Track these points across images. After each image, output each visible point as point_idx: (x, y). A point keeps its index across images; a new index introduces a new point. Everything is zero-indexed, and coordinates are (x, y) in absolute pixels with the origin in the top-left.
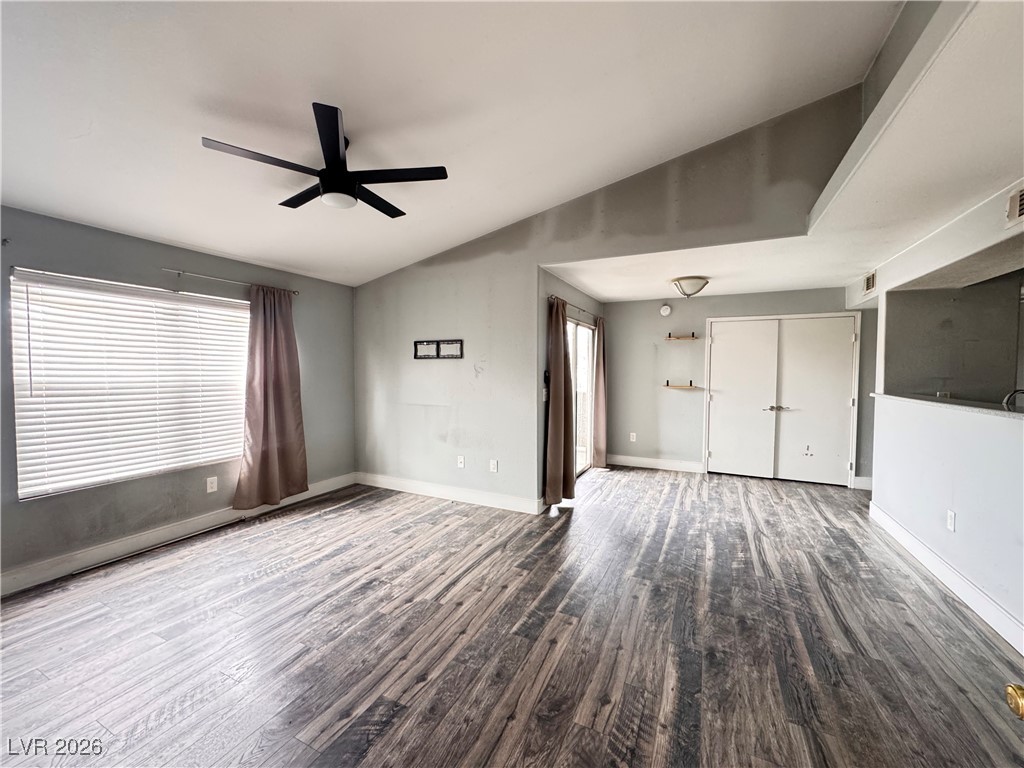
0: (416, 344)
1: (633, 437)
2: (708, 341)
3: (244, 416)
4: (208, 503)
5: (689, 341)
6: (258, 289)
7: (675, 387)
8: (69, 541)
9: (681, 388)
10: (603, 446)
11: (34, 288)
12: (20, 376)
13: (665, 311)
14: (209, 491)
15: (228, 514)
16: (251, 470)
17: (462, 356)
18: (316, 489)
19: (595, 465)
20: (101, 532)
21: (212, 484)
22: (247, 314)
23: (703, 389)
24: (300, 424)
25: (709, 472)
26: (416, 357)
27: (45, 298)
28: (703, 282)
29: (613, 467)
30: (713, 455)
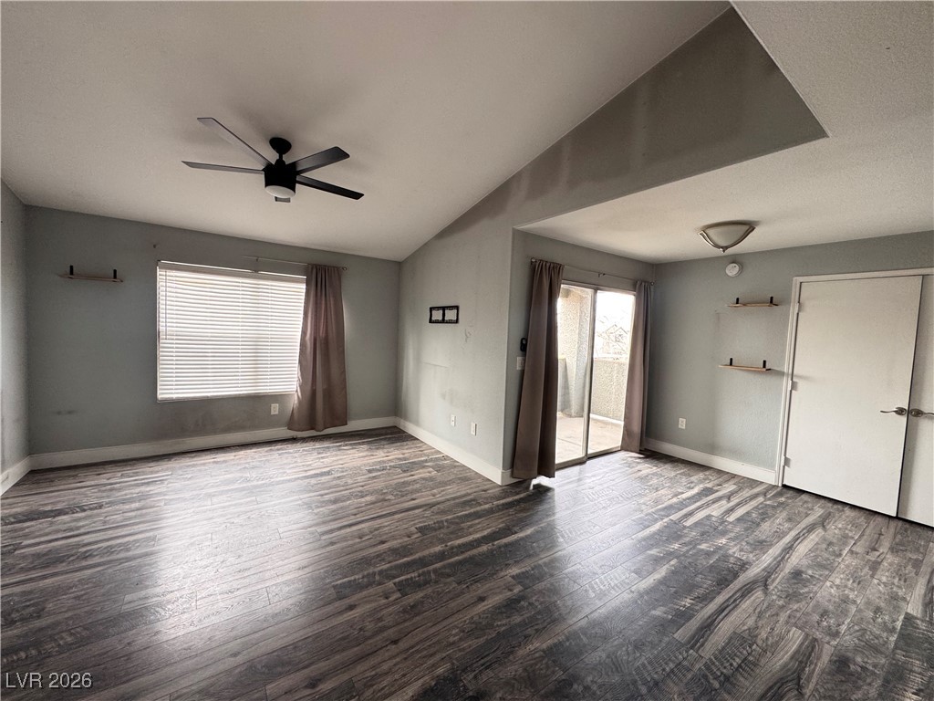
0: (431, 309)
1: (682, 424)
2: (794, 309)
3: (297, 362)
4: (271, 422)
5: (766, 308)
6: (312, 269)
7: (741, 367)
8: (183, 432)
9: (750, 369)
10: (636, 427)
11: (170, 273)
12: (162, 327)
13: (732, 270)
14: (272, 413)
15: (284, 432)
16: (300, 402)
17: (457, 321)
18: (354, 425)
19: (624, 448)
20: (201, 429)
21: (275, 409)
22: (304, 286)
23: (781, 374)
24: (343, 372)
25: (784, 486)
26: (431, 321)
27: (177, 279)
28: (745, 228)
29: (650, 454)
30: (792, 463)
